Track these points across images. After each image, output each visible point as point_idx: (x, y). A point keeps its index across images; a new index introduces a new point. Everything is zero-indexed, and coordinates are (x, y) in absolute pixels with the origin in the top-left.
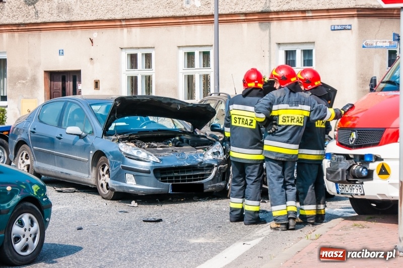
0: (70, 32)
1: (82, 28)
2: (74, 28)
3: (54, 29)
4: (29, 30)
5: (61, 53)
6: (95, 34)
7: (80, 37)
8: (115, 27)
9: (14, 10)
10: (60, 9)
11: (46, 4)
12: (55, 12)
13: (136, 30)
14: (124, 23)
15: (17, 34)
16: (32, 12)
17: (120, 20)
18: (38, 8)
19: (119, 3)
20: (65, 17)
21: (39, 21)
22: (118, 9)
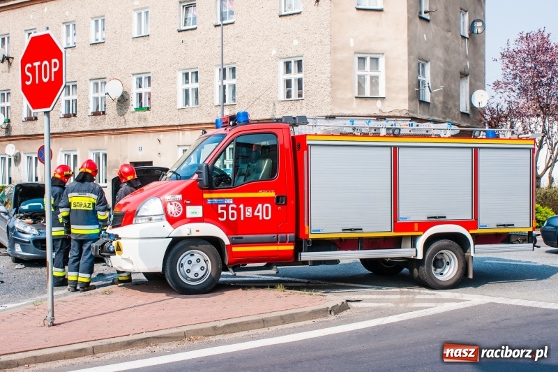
0: (146, 134)
1: (153, 131)
2: (149, 132)
3: (136, 132)
4: (120, 134)
5: (140, 149)
6: (162, 136)
7: (152, 137)
8: (174, 130)
9: (111, 120)
10: (140, 118)
11: (131, 115)
12: (137, 120)
13: (188, 133)
14: (179, 128)
15: (113, 136)
16: (123, 121)
17: (177, 126)
18: (126, 118)
19: (177, 113)
20: (143, 125)
21: (127, 127)
22: (176, 118)
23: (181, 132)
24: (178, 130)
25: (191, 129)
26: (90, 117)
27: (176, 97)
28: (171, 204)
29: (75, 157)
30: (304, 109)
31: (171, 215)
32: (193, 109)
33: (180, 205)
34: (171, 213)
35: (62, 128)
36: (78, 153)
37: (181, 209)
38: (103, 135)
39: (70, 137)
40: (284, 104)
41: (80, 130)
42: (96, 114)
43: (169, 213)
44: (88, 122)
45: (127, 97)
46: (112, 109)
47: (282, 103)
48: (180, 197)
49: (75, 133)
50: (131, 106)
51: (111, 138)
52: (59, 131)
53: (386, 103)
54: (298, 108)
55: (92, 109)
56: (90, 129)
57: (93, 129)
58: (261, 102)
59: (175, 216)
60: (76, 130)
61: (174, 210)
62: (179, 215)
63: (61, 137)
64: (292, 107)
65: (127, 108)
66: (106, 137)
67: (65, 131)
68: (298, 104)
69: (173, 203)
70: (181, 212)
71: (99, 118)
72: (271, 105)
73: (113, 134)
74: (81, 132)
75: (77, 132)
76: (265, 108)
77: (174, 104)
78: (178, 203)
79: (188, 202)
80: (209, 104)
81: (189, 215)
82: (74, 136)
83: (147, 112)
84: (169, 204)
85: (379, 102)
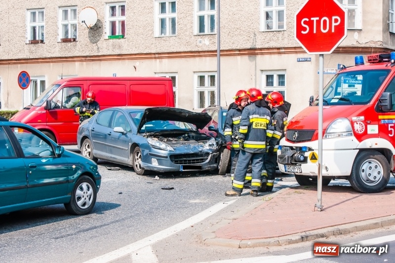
0: (120, 61)
1: (129, 59)
2: (124, 59)
3: (110, 59)
4: (93, 60)
5: (114, 76)
6: (137, 63)
7: (128, 64)
8: (151, 58)
9: (83, 47)
10: (114, 46)
11: (105, 42)
12: (111, 48)
13: (165, 61)
14: (157, 56)
15: (84, 63)
16: (95, 48)
17: (154, 54)
18: (99, 45)
19: (154, 42)
20: (117, 52)
21: (100, 54)
22: (153, 46)
23: (158, 60)
24: (155, 58)
25: (169, 57)
26: (60, 44)
27: (152, 26)
28: (357, 124)
29: (43, 82)
30: (286, 40)
31: (357, 132)
32: (171, 38)
33: (363, 125)
34: (357, 130)
35: (28, 54)
36: (46, 79)
37: (364, 127)
38: (74, 61)
39: (38, 62)
40: (265, 35)
41: (49, 56)
42: (66, 40)
43: (356, 130)
44: (57, 49)
45: (100, 25)
46: (83, 36)
47: (263, 34)
48: (362, 118)
49: (43, 59)
50: (104, 34)
51: (82, 65)
52: (25, 57)
53: (363, 34)
54: (280, 39)
55: (61, 36)
56: (60, 56)
57: (64, 56)
58: (242, 32)
59: (360, 133)
60: (44, 56)
61: (359, 128)
62: (362, 132)
63: (27, 63)
64: (274, 38)
65: (100, 36)
66: (77, 64)
67: (31, 57)
68: (280, 35)
69: (358, 123)
70: (364, 130)
71: (69, 44)
72: (252, 36)
73: (85, 61)
74: (50, 58)
75: (46, 58)
76: (246, 38)
77: (151, 33)
78: (362, 123)
79: (369, 122)
80: (187, 33)
81: (369, 132)
82: (42, 62)
83: (122, 40)
84: (355, 123)
85: (356, 33)
